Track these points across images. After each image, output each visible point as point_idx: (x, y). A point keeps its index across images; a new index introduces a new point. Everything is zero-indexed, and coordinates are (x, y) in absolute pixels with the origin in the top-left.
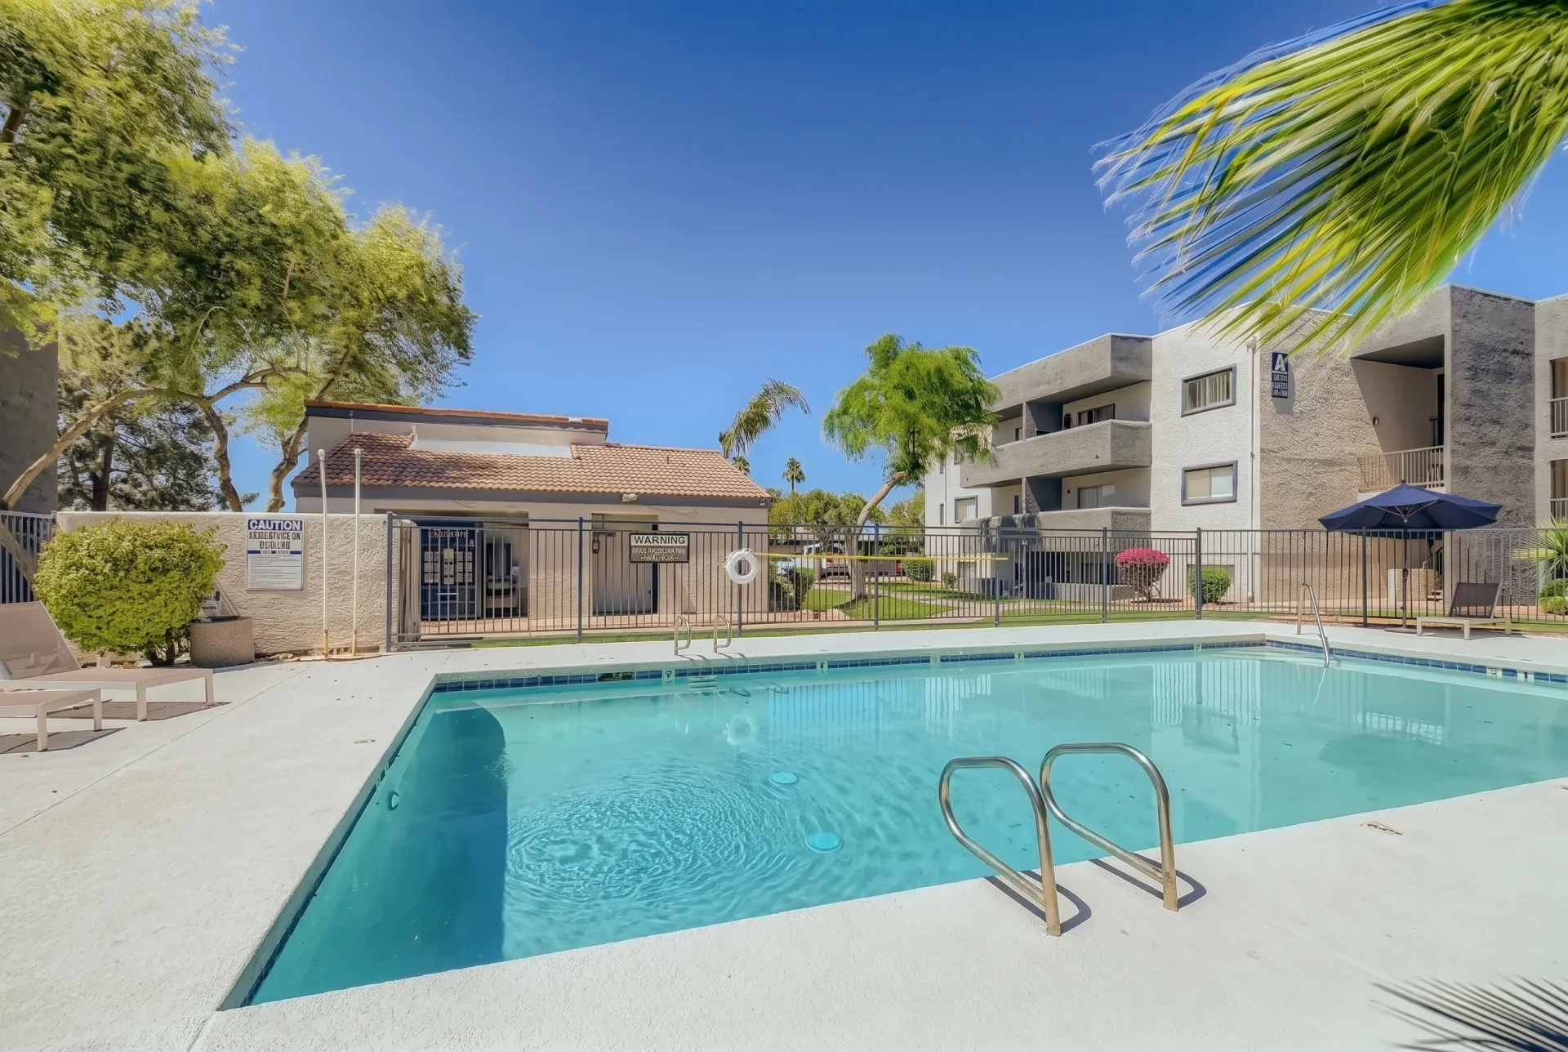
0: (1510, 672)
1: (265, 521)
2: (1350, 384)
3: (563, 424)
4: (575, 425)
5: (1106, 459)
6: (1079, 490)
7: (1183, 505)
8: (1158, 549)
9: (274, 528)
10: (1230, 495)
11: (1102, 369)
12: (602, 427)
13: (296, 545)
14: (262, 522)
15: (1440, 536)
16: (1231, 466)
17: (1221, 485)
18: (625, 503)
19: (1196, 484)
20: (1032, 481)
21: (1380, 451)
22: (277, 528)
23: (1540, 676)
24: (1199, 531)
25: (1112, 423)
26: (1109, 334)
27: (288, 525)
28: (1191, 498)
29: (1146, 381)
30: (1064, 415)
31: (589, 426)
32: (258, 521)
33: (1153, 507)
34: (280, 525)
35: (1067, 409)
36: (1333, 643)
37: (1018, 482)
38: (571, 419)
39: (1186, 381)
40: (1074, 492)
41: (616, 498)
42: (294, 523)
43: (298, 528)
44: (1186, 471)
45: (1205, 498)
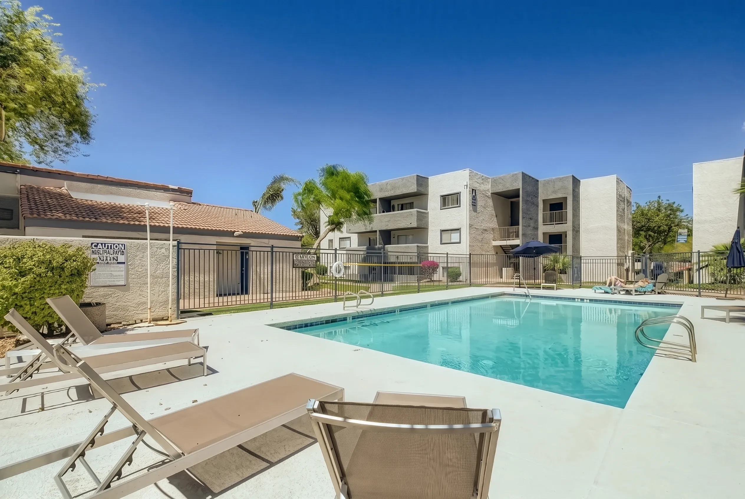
0: (582, 300)
1: (102, 244)
2: (490, 202)
3: (166, 189)
4: (173, 190)
5: (414, 225)
6: (398, 236)
7: (441, 244)
8: (435, 261)
9: (108, 248)
10: (458, 241)
11: (413, 188)
12: (189, 193)
13: (121, 258)
14: (100, 244)
15: (518, 257)
16: (458, 230)
17: (455, 237)
18: (237, 237)
19: (445, 236)
20: (380, 231)
21: (497, 227)
22: (109, 248)
23: (591, 300)
24: (447, 254)
25: (417, 211)
26: (416, 174)
27: (116, 247)
28: (443, 242)
29: (427, 195)
30: (392, 205)
31: (180, 191)
32: (98, 244)
33: (429, 244)
34: (111, 246)
35: (393, 202)
36: (531, 293)
37: (376, 231)
38: (171, 187)
39: (442, 196)
40: (396, 237)
41: (231, 234)
42: (120, 245)
43: (123, 248)
44: (442, 231)
45: (449, 242)
